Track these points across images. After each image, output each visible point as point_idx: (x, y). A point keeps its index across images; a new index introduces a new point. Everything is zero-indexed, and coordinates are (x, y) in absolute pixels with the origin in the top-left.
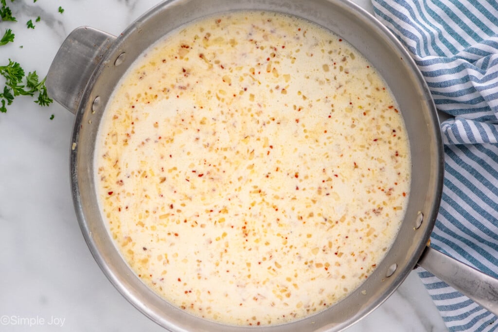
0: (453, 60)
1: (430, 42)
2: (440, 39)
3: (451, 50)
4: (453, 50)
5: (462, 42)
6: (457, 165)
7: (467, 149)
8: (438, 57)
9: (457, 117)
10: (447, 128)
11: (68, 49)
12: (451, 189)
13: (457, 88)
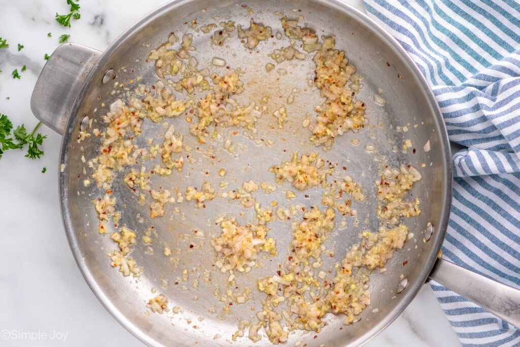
0: (461, 89)
1: (437, 70)
2: (447, 67)
3: (459, 78)
4: (461, 77)
5: (470, 68)
6: (474, 198)
7: (482, 180)
8: (446, 86)
9: (471, 147)
10: (460, 160)
11: (53, 68)
12: (468, 222)
13: (468, 117)
